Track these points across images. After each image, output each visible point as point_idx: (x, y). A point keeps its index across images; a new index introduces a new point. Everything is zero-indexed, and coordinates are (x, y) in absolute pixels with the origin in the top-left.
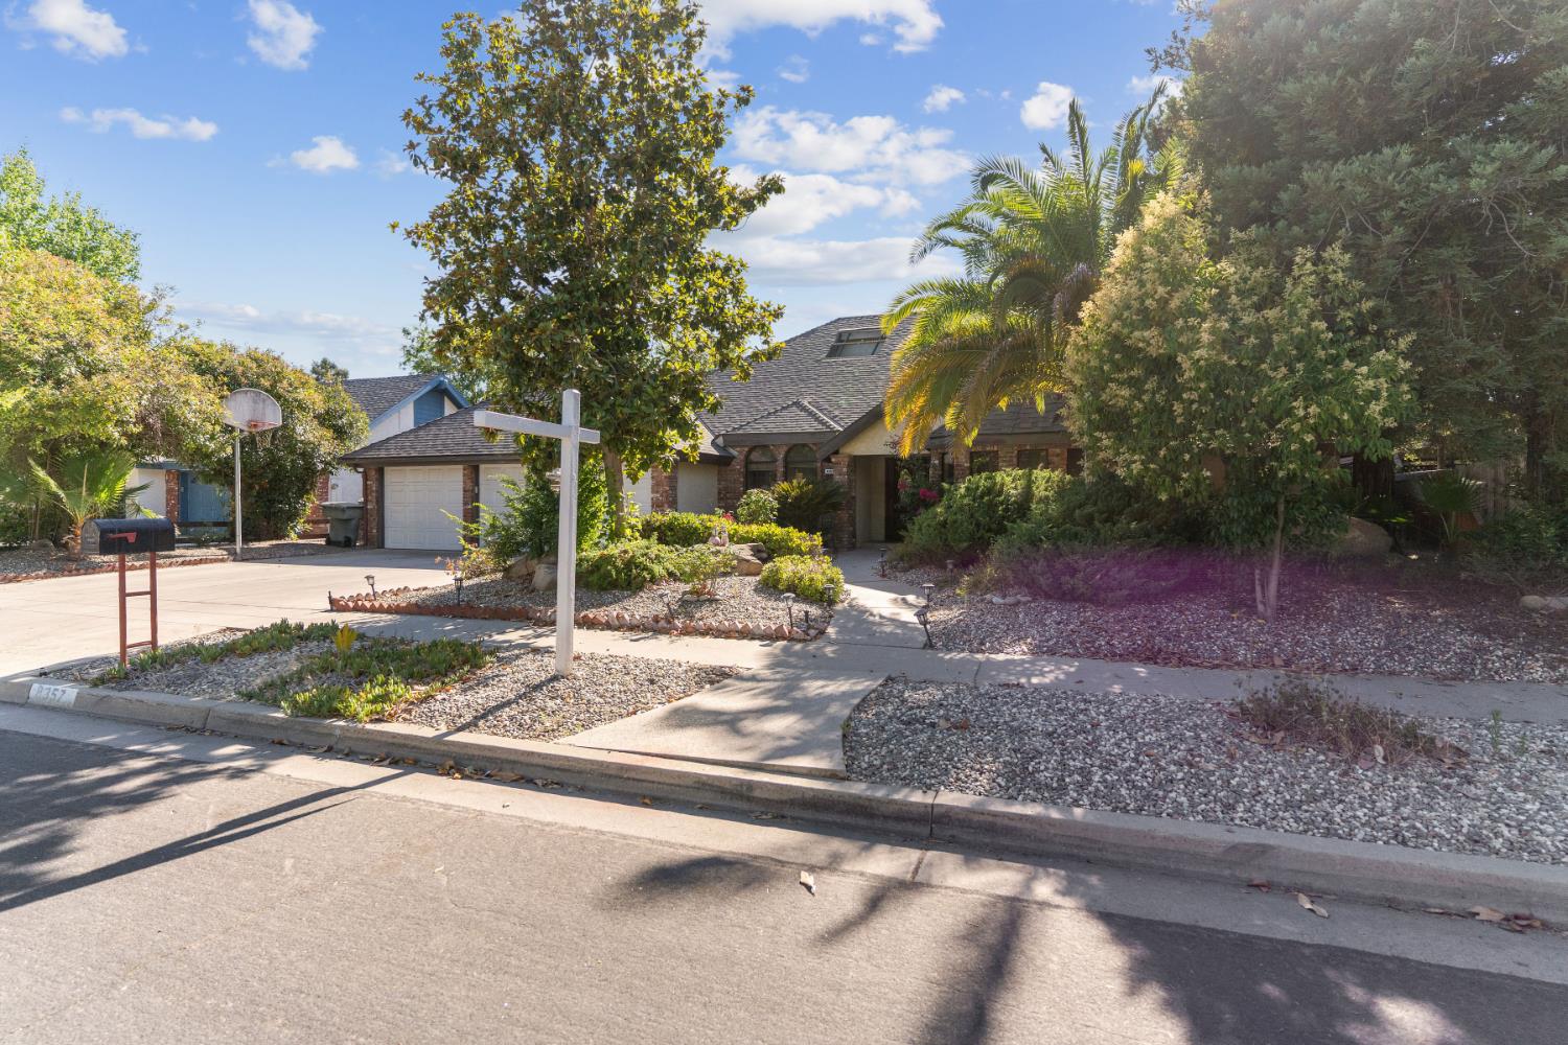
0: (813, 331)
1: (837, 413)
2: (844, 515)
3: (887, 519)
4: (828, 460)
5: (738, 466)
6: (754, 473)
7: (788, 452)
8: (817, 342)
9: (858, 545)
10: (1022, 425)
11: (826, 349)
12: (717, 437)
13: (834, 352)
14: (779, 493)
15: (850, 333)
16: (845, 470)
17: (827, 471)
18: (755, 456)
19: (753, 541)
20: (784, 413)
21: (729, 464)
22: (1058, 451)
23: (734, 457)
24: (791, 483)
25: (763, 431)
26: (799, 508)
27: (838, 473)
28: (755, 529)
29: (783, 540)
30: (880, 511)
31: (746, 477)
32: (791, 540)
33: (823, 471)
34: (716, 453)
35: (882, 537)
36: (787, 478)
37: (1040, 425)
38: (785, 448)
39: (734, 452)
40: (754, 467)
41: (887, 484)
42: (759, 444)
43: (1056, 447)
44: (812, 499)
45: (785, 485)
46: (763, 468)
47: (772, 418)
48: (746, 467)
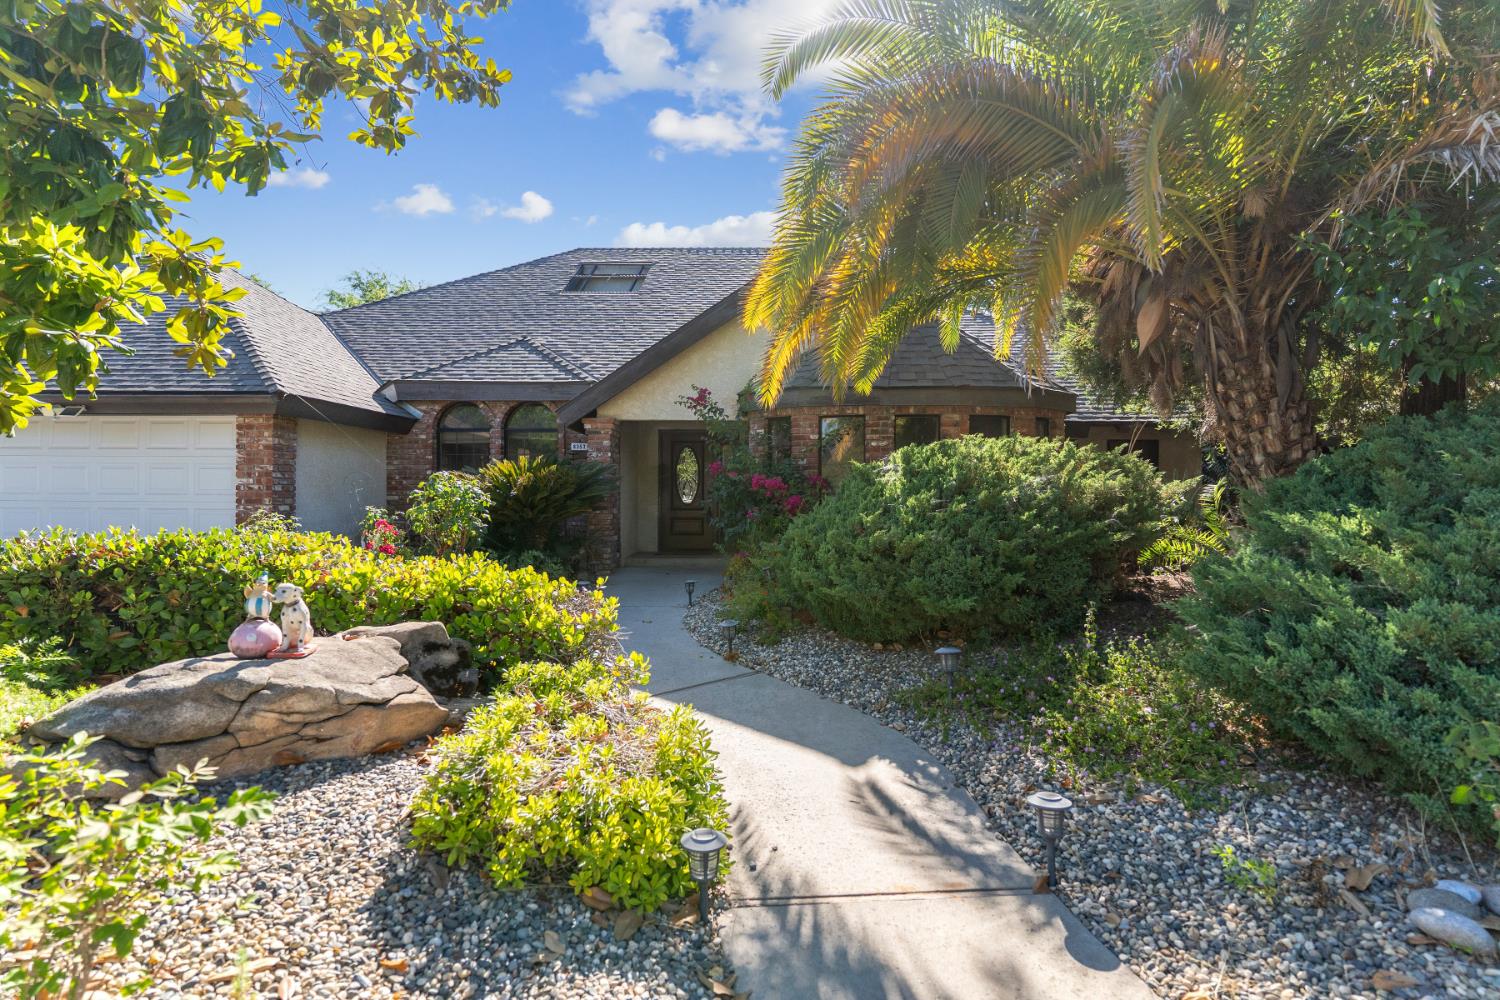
0: (544, 260)
1: (586, 360)
2: (606, 517)
3: (661, 520)
4: (578, 426)
5: (423, 435)
6: (450, 448)
7: (509, 415)
8: (549, 272)
9: (623, 562)
10: (901, 376)
11: (564, 282)
12: (384, 386)
13: (575, 285)
14: (494, 478)
15: (596, 266)
16: (606, 443)
17: (575, 447)
18: (451, 421)
19: (415, 612)
20: (503, 354)
21: (407, 431)
22: (956, 417)
23: (416, 420)
24: (517, 461)
25: (467, 378)
26: (532, 507)
27: (596, 449)
28: (430, 575)
29: (505, 610)
30: (653, 510)
31: (438, 454)
32: (529, 605)
33: (567, 446)
34: (380, 410)
35: (653, 547)
36: (507, 453)
37: (930, 376)
38: (505, 408)
39: (416, 412)
40: (449, 438)
41: (662, 468)
42: (458, 401)
43: (954, 411)
44: (554, 492)
45: (506, 466)
46: (466, 439)
47: (483, 360)
48: (437, 437)
